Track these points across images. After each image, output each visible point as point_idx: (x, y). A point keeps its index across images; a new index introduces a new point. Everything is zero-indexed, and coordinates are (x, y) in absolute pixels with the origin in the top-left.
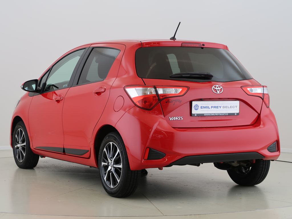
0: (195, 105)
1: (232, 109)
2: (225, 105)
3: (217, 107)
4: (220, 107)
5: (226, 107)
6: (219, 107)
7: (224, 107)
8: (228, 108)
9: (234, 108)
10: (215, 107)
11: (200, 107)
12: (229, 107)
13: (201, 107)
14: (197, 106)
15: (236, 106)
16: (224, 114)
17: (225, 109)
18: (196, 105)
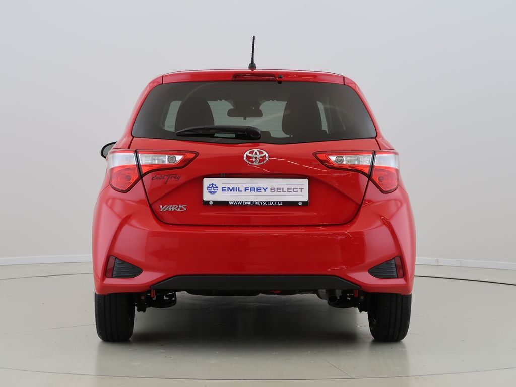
0: (210, 185)
1: (293, 193)
2: (276, 187)
3: (258, 190)
4: (265, 190)
5: (277, 190)
6: (262, 189)
7: (272, 190)
8: (283, 191)
9: (297, 191)
10: (252, 189)
11: (220, 189)
12: (285, 190)
13: (223, 190)
14: (214, 187)
15: (301, 189)
16: (274, 203)
17: (276, 193)
18: (212, 184)
